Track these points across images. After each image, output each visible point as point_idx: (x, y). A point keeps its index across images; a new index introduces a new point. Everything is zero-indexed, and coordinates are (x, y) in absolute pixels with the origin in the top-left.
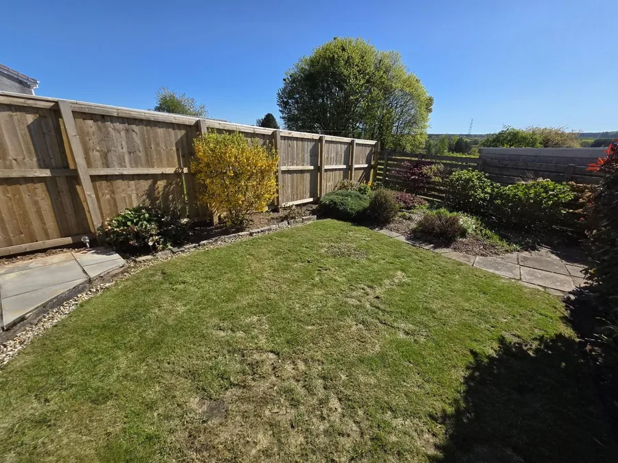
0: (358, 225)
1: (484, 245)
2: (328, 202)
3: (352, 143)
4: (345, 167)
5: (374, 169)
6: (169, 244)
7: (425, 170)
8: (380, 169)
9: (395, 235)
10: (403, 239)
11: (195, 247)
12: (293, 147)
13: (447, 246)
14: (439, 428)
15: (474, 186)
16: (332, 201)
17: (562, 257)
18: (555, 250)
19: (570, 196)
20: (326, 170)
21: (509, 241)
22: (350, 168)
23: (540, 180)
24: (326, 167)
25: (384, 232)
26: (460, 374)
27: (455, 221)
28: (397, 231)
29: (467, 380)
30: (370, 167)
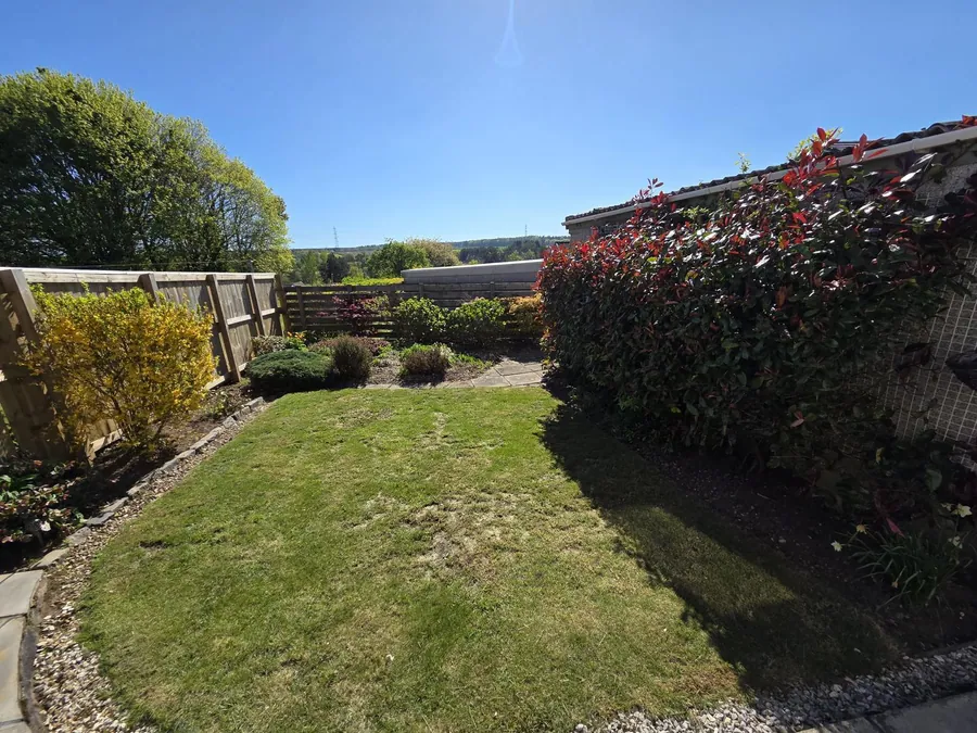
0: (339, 388)
1: (469, 369)
2: (270, 372)
3: (248, 280)
4: (248, 317)
5: (284, 314)
6: (80, 515)
7: (366, 304)
8: (293, 313)
9: (384, 387)
10: (396, 387)
11: (126, 504)
12: (174, 297)
13: (442, 379)
14: (558, 470)
15: (427, 314)
16: (278, 369)
17: (520, 361)
18: (512, 357)
19: (501, 310)
20: (231, 326)
21: (484, 360)
22: (256, 317)
23: (477, 299)
24: (230, 321)
25: (369, 387)
26: (541, 446)
27: (437, 354)
28: (384, 381)
29: (546, 446)
30: (278, 311)
